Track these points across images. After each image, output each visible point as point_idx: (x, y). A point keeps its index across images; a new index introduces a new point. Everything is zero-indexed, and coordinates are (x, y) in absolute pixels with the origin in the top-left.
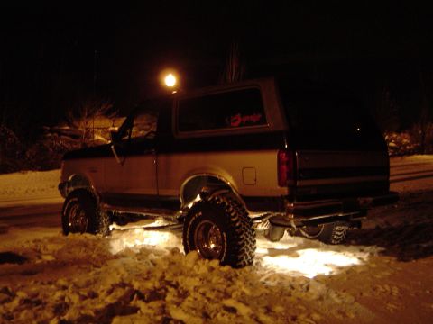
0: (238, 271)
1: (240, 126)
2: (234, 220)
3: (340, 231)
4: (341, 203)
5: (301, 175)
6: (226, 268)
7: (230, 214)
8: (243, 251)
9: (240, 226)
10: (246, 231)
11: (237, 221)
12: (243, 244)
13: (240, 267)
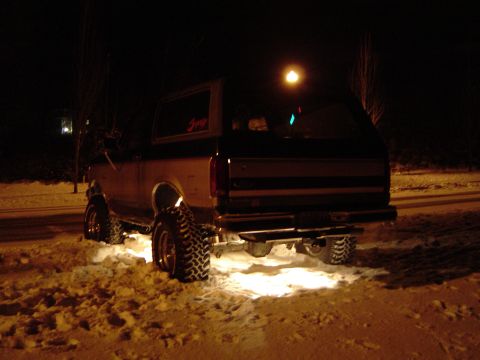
0: (184, 286)
1: (194, 131)
2: (182, 231)
3: (340, 250)
4: (292, 217)
5: (235, 185)
6: (174, 281)
7: (180, 224)
8: (191, 264)
9: (189, 237)
10: (195, 243)
11: (186, 233)
12: (190, 258)
13: (189, 281)
